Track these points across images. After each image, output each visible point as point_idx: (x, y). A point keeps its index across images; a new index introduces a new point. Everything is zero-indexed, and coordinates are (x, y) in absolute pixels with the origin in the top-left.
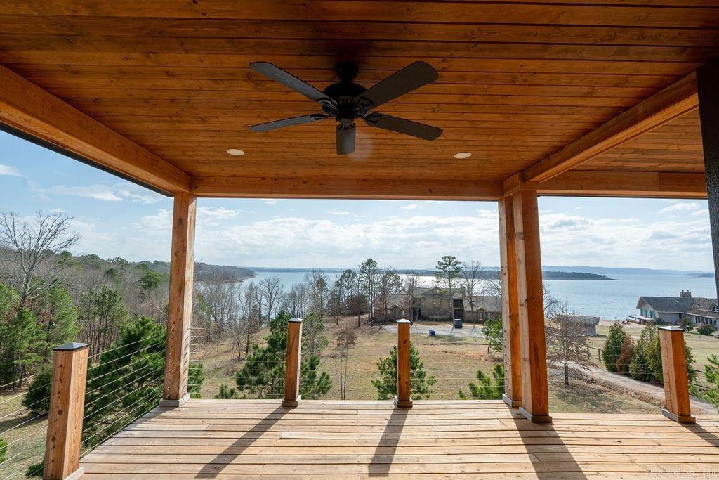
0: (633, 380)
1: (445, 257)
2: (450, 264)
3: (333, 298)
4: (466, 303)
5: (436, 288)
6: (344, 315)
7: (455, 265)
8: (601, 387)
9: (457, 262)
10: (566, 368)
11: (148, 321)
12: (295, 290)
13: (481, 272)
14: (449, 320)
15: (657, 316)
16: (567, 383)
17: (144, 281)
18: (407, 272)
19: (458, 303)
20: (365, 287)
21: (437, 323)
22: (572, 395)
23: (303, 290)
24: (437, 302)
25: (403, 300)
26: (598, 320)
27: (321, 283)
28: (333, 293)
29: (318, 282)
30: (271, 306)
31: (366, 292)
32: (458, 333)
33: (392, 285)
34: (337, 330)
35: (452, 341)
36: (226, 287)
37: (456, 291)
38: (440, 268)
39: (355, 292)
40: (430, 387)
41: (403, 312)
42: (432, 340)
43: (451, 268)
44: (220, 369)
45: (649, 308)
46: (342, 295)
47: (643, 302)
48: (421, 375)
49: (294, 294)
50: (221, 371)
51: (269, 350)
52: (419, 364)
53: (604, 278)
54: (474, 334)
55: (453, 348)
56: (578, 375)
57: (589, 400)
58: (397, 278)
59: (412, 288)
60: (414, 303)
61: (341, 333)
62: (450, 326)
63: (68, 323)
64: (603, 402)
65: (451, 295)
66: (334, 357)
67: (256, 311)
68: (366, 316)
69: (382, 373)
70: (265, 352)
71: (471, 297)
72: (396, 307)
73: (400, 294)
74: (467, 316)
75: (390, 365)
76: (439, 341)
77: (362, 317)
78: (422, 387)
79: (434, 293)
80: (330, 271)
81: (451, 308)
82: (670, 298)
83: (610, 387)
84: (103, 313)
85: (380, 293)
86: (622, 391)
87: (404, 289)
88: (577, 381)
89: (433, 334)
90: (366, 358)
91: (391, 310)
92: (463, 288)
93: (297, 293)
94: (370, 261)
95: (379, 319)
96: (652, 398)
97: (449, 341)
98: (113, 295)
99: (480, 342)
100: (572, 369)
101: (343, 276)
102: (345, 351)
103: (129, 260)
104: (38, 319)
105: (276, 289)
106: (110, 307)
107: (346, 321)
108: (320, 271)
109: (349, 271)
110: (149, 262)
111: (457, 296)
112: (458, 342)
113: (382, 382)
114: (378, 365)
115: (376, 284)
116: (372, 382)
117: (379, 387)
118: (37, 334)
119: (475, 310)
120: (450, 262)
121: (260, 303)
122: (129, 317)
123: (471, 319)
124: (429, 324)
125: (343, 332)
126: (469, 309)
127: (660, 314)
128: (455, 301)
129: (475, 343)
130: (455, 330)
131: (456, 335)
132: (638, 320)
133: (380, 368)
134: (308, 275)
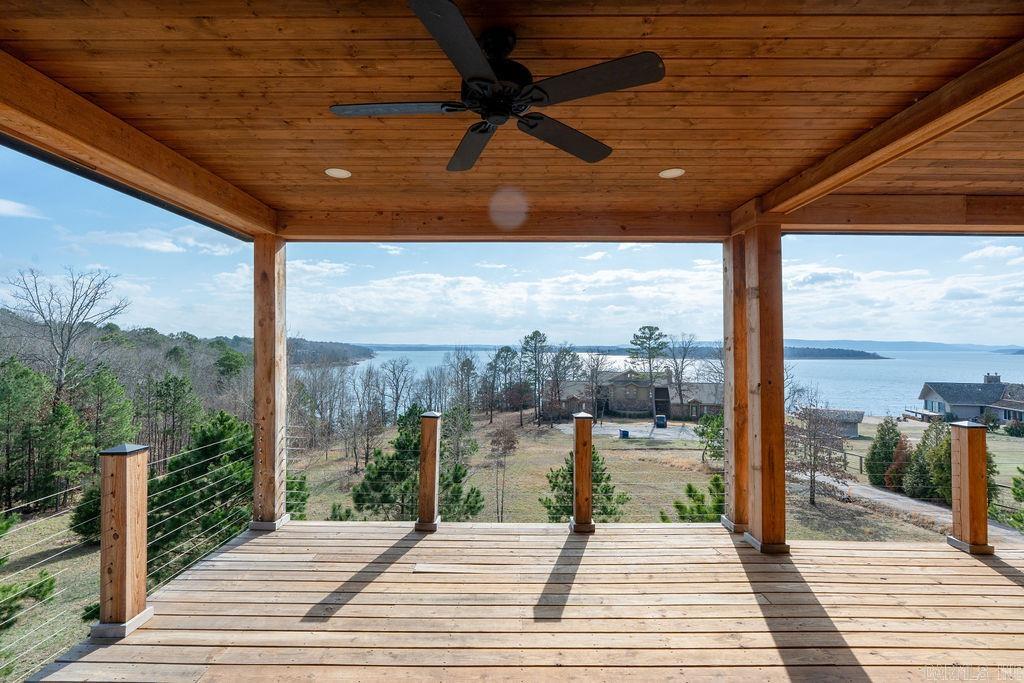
0: (907, 499)
1: (644, 328)
2: (650, 338)
3: (484, 387)
4: (672, 392)
5: (631, 372)
6: (501, 410)
7: (658, 339)
8: (861, 508)
9: (660, 335)
10: (813, 481)
11: (228, 418)
12: (431, 375)
13: (694, 349)
14: (648, 416)
15: (948, 410)
16: (812, 502)
17: (222, 365)
18: (589, 350)
19: (662, 392)
20: (530, 370)
21: (628, 420)
22: (819, 518)
23: (442, 375)
24: (631, 392)
25: (582, 389)
26: (861, 415)
27: (467, 366)
28: (484, 380)
29: (464, 364)
30: (398, 398)
31: (531, 378)
32: (660, 434)
33: (568, 367)
34: (490, 430)
35: (653, 444)
36: (335, 372)
37: (658, 375)
38: (636, 344)
39: (516, 377)
40: (621, 508)
41: (584, 404)
42: (623, 444)
43: (652, 343)
44: (331, 483)
45: (937, 399)
46: (497, 382)
47: (929, 390)
48: (607, 491)
49: (429, 381)
50: (332, 486)
51: (397, 457)
52: (606, 476)
53: (875, 357)
54: (684, 435)
55: (654, 455)
56: (829, 492)
57: (843, 525)
58: (575, 358)
59: (595, 372)
60: (598, 392)
61: (496, 435)
62: (650, 424)
63: (121, 422)
64: (862, 528)
65: (651, 381)
66: (487, 466)
67: (378, 406)
68: (532, 411)
69: (554, 488)
70: (391, 460)
71: (680, 384)
72: (574, 398)
73: (579, 380)
74: (674, 411)
75: (564, 478)
76: (633, 446)
77: (525, 412)
78: (609, 507)
79: (627, 379)
80: (479, 348)
81: (651, 399)
82: (969, 385)
83: (875, 507)
84: (167, 408)
86: (890, 513)
87: (584, 374)
88: (828, 500)
89: (625, 435)
90: (532, 468)
91: (566, 402)
92: (669, 371)
93: (434, 379)
94: (536, 334)
95: (551, 416)
96: (933, 523)
97: (648, 445)
98: (179, 384)
99: (691, 446)
100: (821, 483)
101: (498, 356)
102: (502, 459)
103: (200, 335)
104: (81, 417)
105: (404, 373)
106: (177, 400)
107: (504, 419)
108: (466, 349)
109: (507, 349)
110: (226, 339)
111: (660, 383)
112: (660, 446)
113: (554, 500)
114: (548, 477)
115: (545, 366)
116: (540, 500)
117: (549, 507)
118: (81, 436)
119: (685, 402)
120: (651, 335)
121: (383, 394)
122: (203, 413)
123: (679, 414)
124: (619, 423)
125: (499, 433)
126: (677, 400)
127: (952, 407)
128: (658, 390)
129: (684, 447)
130: (657, 431)
131: (658, 438)
132: (919, 416)
133: (550, 482)
134: (449, 354)
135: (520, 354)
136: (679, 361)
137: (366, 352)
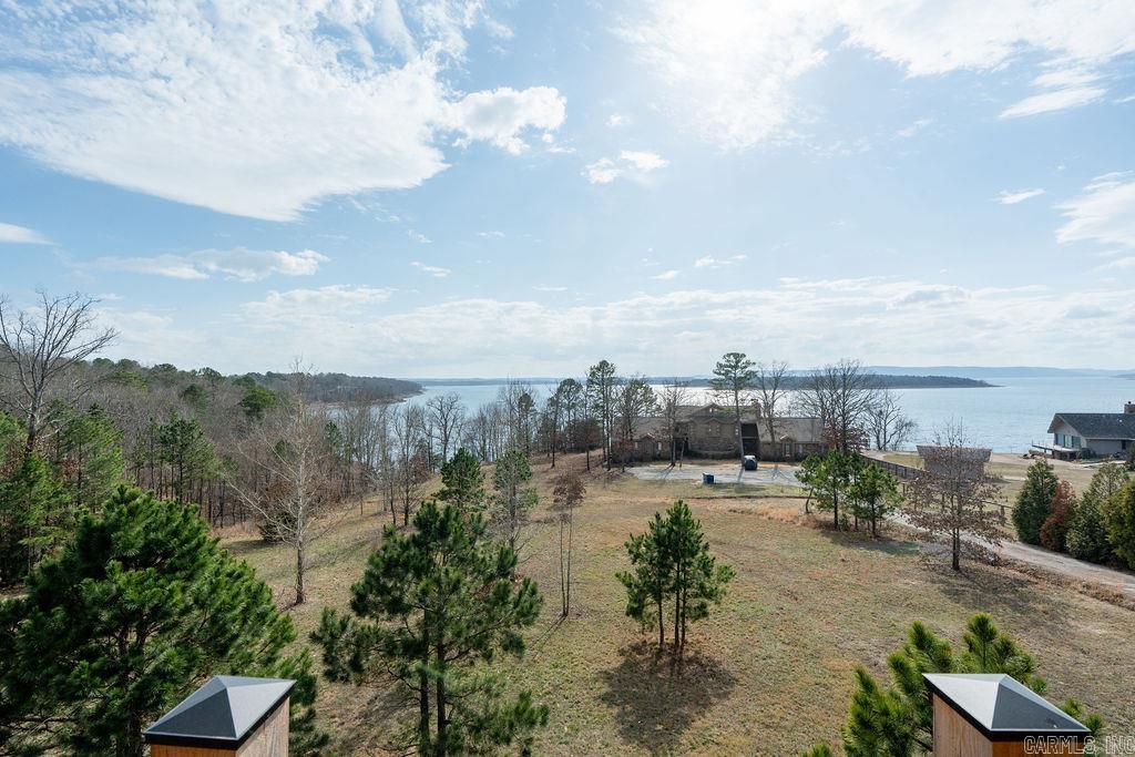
0: (1075, 561)
1: (729, 355)
2: (736, 367)
3: (545, 424)
4: (762, 429)
5: (713, 406)
6: (565, 452)
7: (745, 367)
8: (1018, 573)
9: (748, 363)
10: (956, 542)
12: (485, 414)
13: (787, 379)
14: (734, 456)
15: (1084, 444)
16: (956, 567)
17: (248, 404)
18: (665, 382)
19: (750, 429)
20: (597, 406)
21: (715, 462)
22: (971, 590)
23: (497, 413)
24: (713, 429)
25: (658, 427)
26: (988, 453)
27: (526, 401)
28: (545, 417)
29: (521, 400)
30: (447, 440)
31: (598, 415)
32: (750, 478)
33: (641, 402)
34: (553, 476)
35: (743, 491)
36: (375, 411)
37: (746, 410)
38: (719, 374)
39: (581, 414)
40: (722, 586)
41: (660, 445)
42: (708, 491)
43: (739, 373)
44: (362, 544)
45: (1070, 433)
46: (560, 420)
47: (1060, 423)
48: (706, 566)
49: (482, 419)
50: (364, 548)
52: (702, 544)
53: (982, 384)
54: (778, 480)
55: (747, 504)
56: (979, 554)
57: (1005, 601)
58: (648, 391)
59: (672, 407)
60: (677, 430)
61: (559, 483)
62: (736, 467)
63: (109, 476)
64: (1031, 604)
65: (738, 417)
66: (549, 521)
67: (424, 448)
68: (599, 452)
69: (634, 561)
71: (771, 419)
72: (648, 437)
73: (653, 417)
74: (764, 450)
75: (648, 547)
76: (720, 493)
77: (592, 453)
78: (707, 585)
79: (710, 414)
80: (539, 382)
81: (737, 438)
82: (1108, 416)
83: (1036, 573)
84: (173, 457)
85: (620, 415)
86: (1060, 582)
87: (659, 409)
88: (973, 564)
89: (709, 480)
90: (603, 523)
91: (639, 442)
92: (757, 405)
93: (488, 418)
94: (604, 364)
95: (622, 458)
96: (1121, 596)
97: (736, 491)
98: (187, 428)
99: (789, 492)
100: (968, 545)
101: (560, 390)
102: (568, 512)
103: (225, 372)
104: (57, 471)
105: (453, 411)
106: (184, 447)
107: (568, 462)
108: (524, 383)
109: (570, 382)
110: (258, 375)
111: (747, 418)
112: (752, 494)
113: (636, 577)
114: (627, 545)
115: (614, 401)
116: (617, 575)
117: (629, 586)
118: (56, 494)
119: (777, 440)
120: (737, 362)
121: (430, 435)
122: (217, 461)
123: (771, 454)
124: (701, 465)
125: (564, 480)
126: (768, 438)
127: (1089, 441)
128: (744, 426)
129: (782, 494)
130: (747, 474)
131: (748, 482)
132: (1050, 453)
133: (630, 552)
134: (504, 388)
135: (585, 388)
136: (770, 393)
137: (413, 388)
